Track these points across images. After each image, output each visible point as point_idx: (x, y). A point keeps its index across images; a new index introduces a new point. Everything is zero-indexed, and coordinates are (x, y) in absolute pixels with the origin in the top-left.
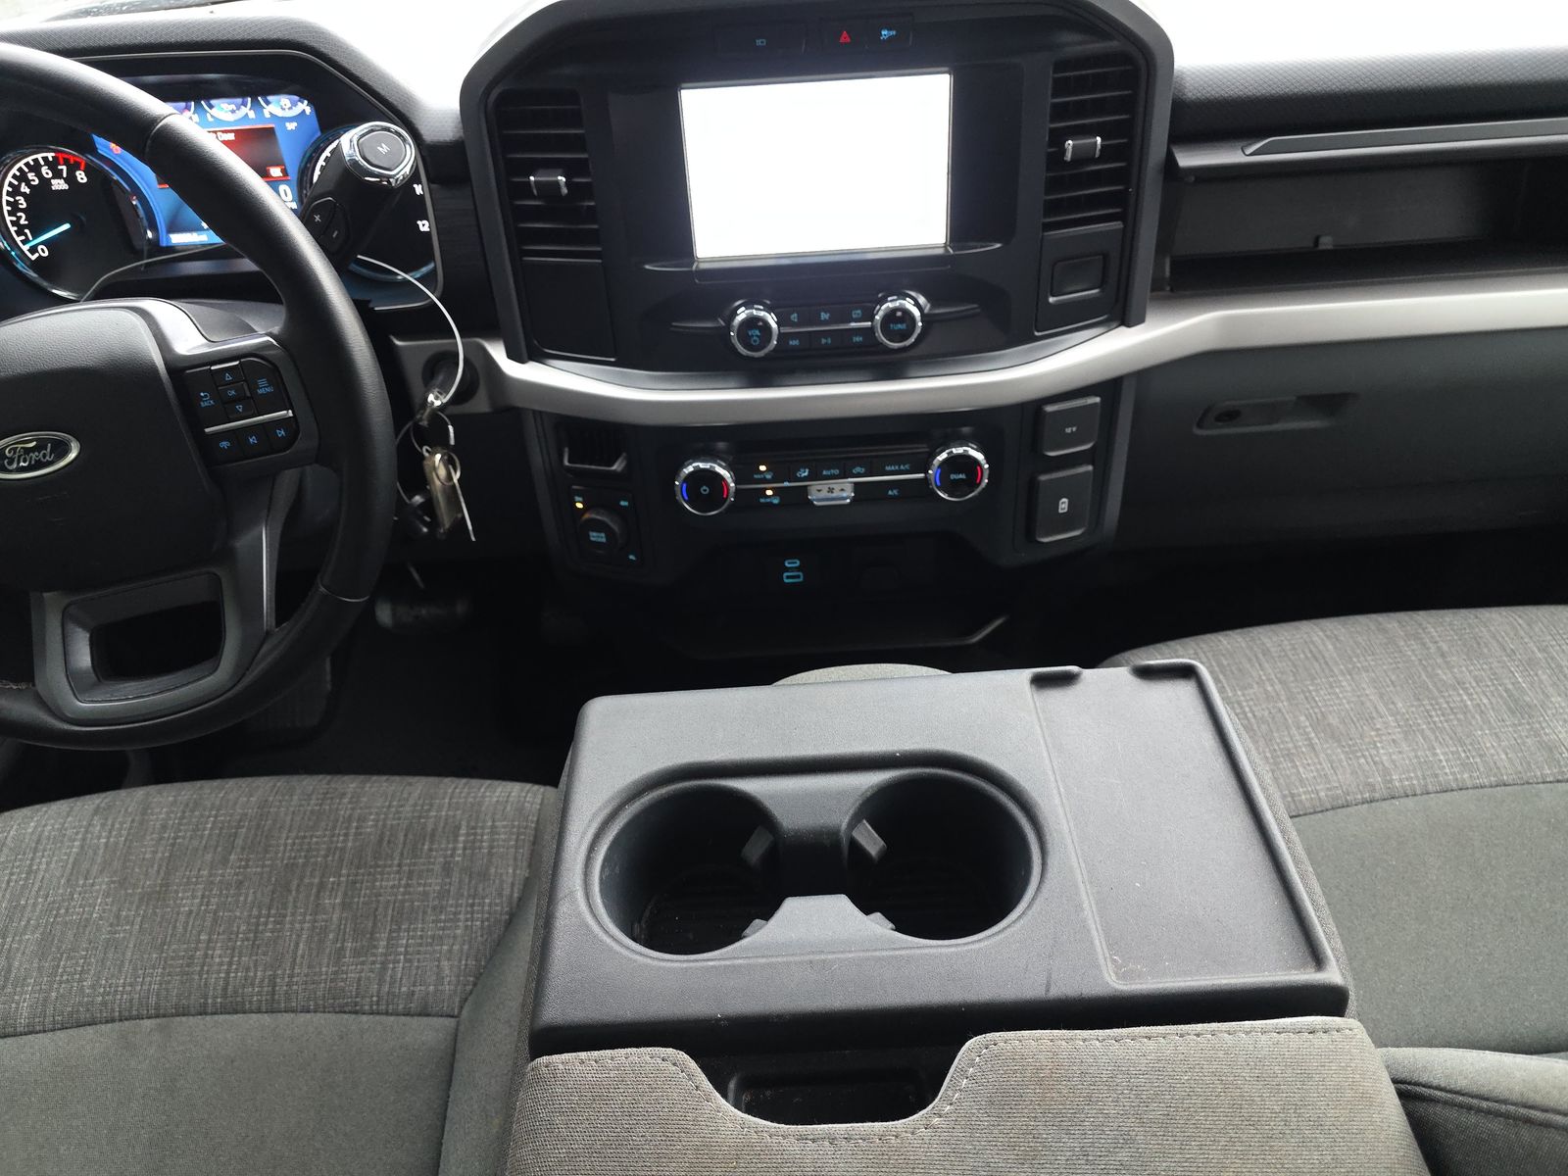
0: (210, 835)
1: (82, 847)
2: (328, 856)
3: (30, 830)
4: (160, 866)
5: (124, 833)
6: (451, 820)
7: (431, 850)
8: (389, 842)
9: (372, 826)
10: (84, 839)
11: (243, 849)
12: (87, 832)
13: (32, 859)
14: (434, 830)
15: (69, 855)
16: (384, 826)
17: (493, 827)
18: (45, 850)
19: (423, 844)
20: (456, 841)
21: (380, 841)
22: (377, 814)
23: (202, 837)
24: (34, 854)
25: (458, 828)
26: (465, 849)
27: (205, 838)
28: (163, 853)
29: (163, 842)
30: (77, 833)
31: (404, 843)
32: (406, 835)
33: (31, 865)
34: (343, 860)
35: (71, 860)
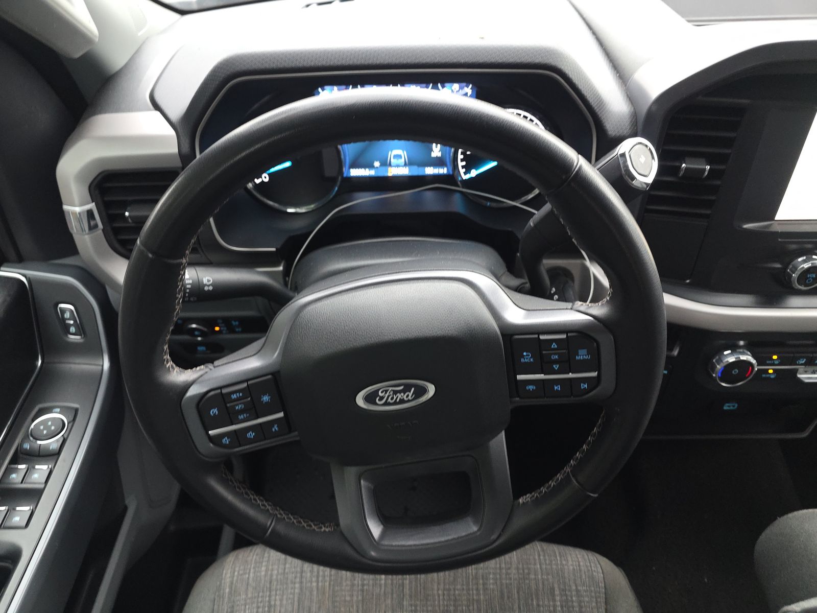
0: (385, 584)
1: (301, 589)
2: (469, 606)
3: (263, 573)
4: (357, 607)
5: (328, 579)
6: (546, 583)
7: (538, 605)
8: (508, 598)
9: (493, 584)
10: (301, 582)
11: (411, 596)
12: (301, 577)
13: (270, 596)
14: (537, 590)
15: (294, 594)
16: (502, 584)
17: (577, 591)
18: (276, 590)
19: (532, 600)
20: (554, 600)
21: (502, 597)
22: (494, 574)
23: (380, 586)
24: (270, 592)
25: (553, 589)
26: (562, 607)
27: (383, 586)
28: (357, 597)
29: (355, 588)
30: (296, 577)
31: (519, 599)
32: (518, 593)
33: (269, 602)
34: (481, 610)
35: (296, 599)
